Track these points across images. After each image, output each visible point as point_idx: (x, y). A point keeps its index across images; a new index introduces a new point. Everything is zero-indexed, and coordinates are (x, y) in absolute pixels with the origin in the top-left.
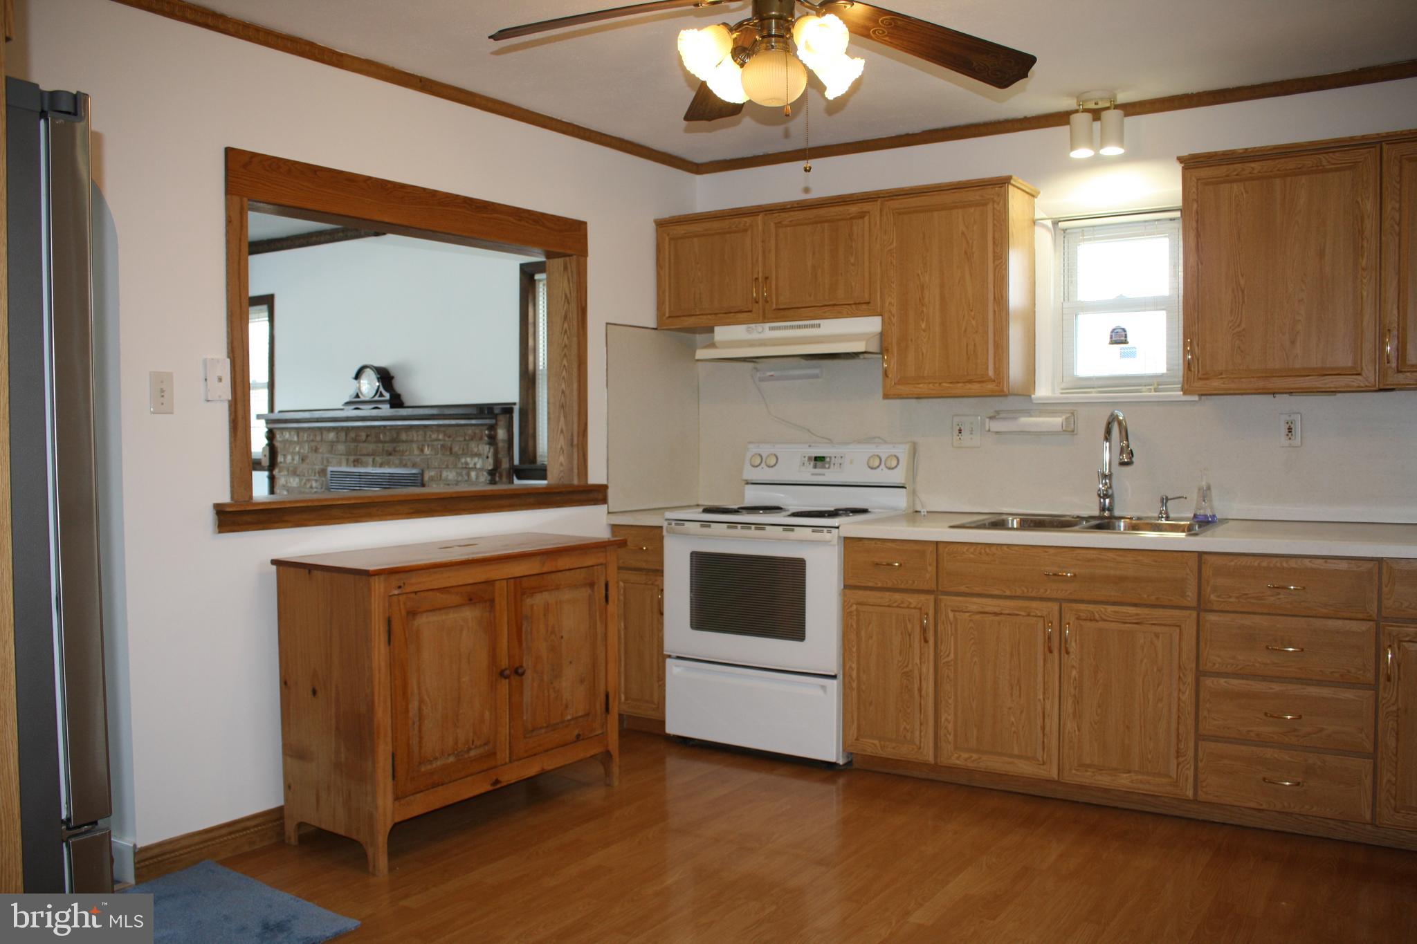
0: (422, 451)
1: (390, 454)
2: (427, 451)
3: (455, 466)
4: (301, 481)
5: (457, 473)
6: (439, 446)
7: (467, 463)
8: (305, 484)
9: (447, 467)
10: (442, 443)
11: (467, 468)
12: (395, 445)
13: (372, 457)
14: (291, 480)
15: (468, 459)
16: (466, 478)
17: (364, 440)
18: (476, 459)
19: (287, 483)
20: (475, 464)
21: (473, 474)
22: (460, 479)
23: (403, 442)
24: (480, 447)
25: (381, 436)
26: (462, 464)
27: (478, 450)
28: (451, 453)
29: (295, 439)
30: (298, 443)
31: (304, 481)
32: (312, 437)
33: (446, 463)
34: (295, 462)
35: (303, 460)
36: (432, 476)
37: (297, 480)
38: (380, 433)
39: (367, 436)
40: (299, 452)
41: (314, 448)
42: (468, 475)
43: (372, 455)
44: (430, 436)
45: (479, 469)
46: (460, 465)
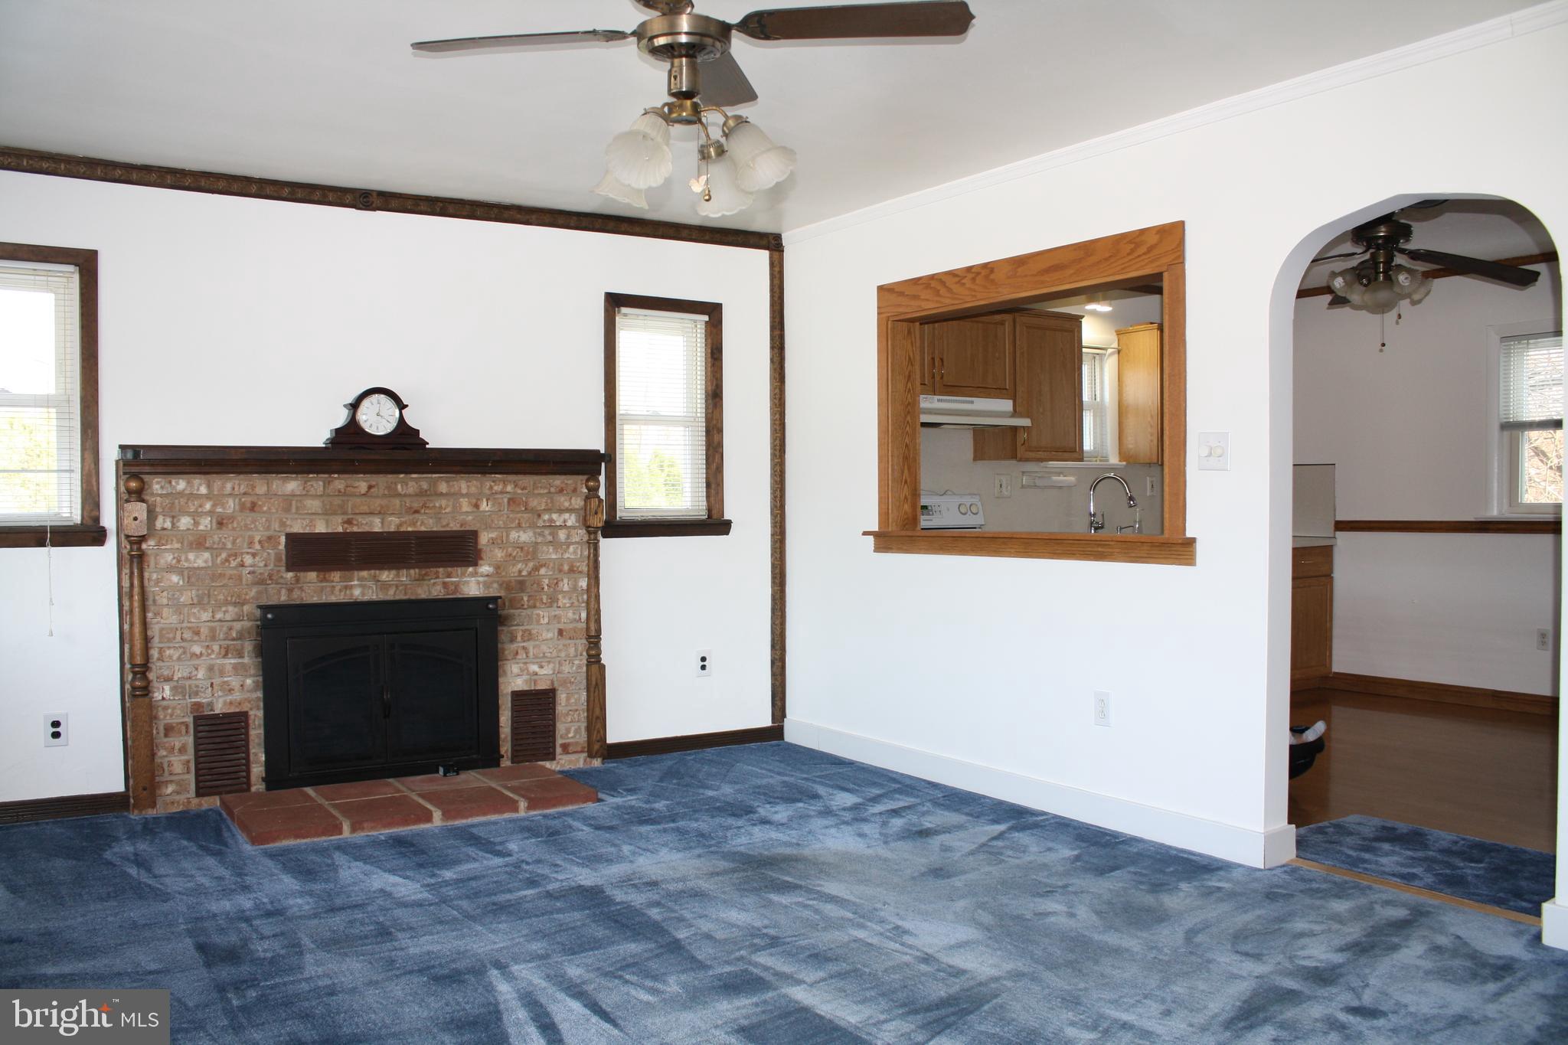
0: (477, 506)
1: (417, 512)
2: (484, 506)
3: (533, 526)
4: (214, 557)
5: (535, 533)
6: (506, 500)
7: (551, 520)
8: (227, 560)
9: (519, 526)
10: (508, 496)
11: (553, 527)
12: (425, 499)
13: (380, 516)
14: (191, 556)
15: (555, 516)
16: (550, 538)
17: (363, 492)
18: (566, 516)
19: (179, 561)
20: (565, 521)
21: (562, 535)
22: (539, 540)
23: (442, 494)
24: (573, 501)
25: (399, 487)
26: (544, 521)
27: (571, 504)
28: (526, 509)
29: (203, 490)
30: (208, 497)
31: (224, 555)
32: (243, 489)
33: (517, 521)
34: (201, 527)
35: (220, 524)
36: (492, 539)
37: (207, 555)
38: (396, 484)
39: (370, 487)
40: (211, 513)
41: (248, 505)
42: (554, 535)
43: (380, 513)
44: (491, 488)
45: (570, 527)
46: (540, 523)
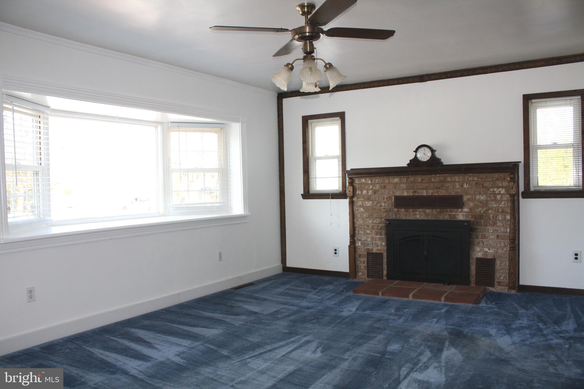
0: (462, 186)
1: (439, 188)
2: (465, 186)
3: (486, 193)
4: (373, 203)
5: (487, 196)
6: (474, 183)
7: (494, 191)
8: (377, 204)
9: (480, 193)
10: (475, 182)
11: (495, 195)
12: (442, 183)
13: (426, 190)
14: (366, 203)
15: (495, 190)
16: (493, 198)
17: (420, 181)
18: (501, 189)
19: (363, 204)
20: (500, 192)
21: (499, 197)
22: (488, 199)
23: (448, 182)
24: (504, 183)
25: (433, 179)
26: (491, 192)
27: (502, 185)
28: (483, 187)
29: (370, 182)
30: (371, 184)
31: (376, 203)
32: (381, 181)
33: (479, 192)
34: (369, 194)
35: (375, 193)
36: (469, 198)
37: (371, 202)
38: (431, 178)
39: (422, 180)
40: (372, 189)
41: (383, 186)
42: (495, 197)
43: (426, 189)
44: (468, 179)
45: (502, 194)
46: (489, 192)
